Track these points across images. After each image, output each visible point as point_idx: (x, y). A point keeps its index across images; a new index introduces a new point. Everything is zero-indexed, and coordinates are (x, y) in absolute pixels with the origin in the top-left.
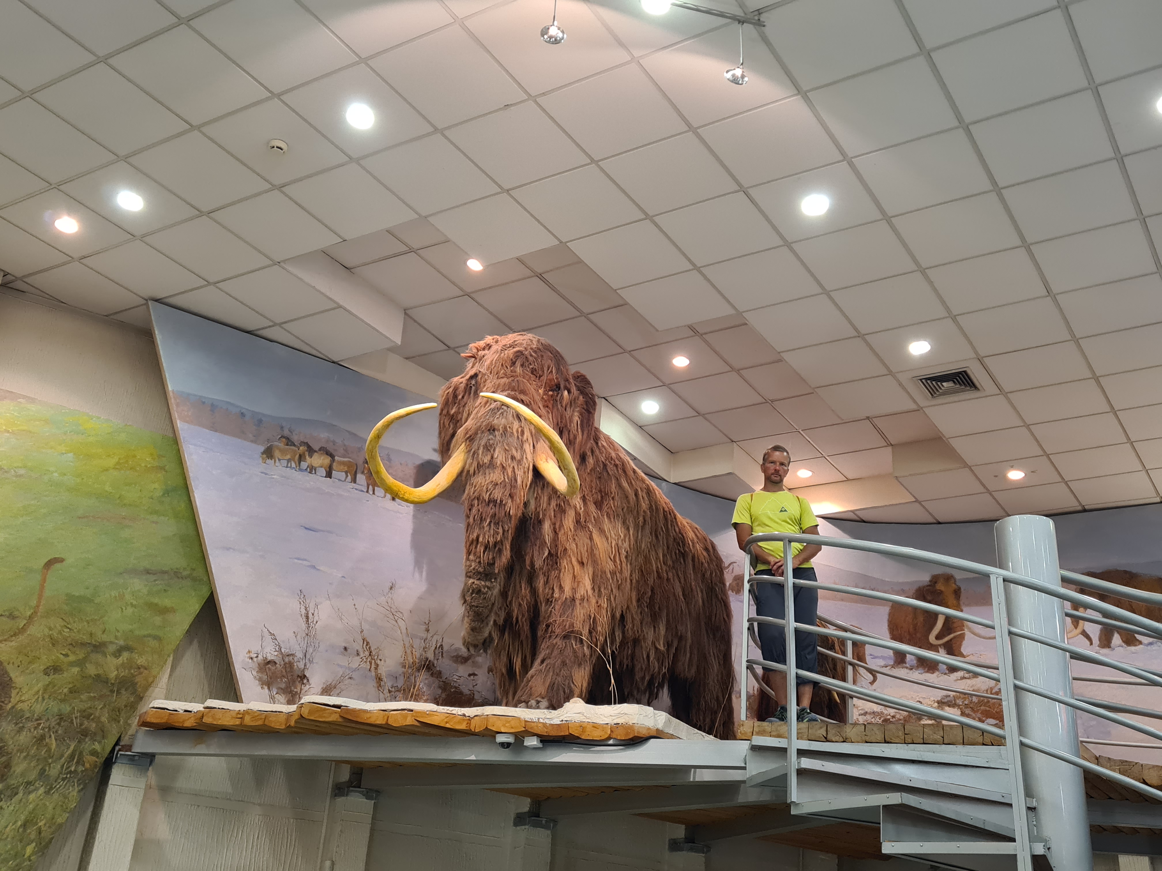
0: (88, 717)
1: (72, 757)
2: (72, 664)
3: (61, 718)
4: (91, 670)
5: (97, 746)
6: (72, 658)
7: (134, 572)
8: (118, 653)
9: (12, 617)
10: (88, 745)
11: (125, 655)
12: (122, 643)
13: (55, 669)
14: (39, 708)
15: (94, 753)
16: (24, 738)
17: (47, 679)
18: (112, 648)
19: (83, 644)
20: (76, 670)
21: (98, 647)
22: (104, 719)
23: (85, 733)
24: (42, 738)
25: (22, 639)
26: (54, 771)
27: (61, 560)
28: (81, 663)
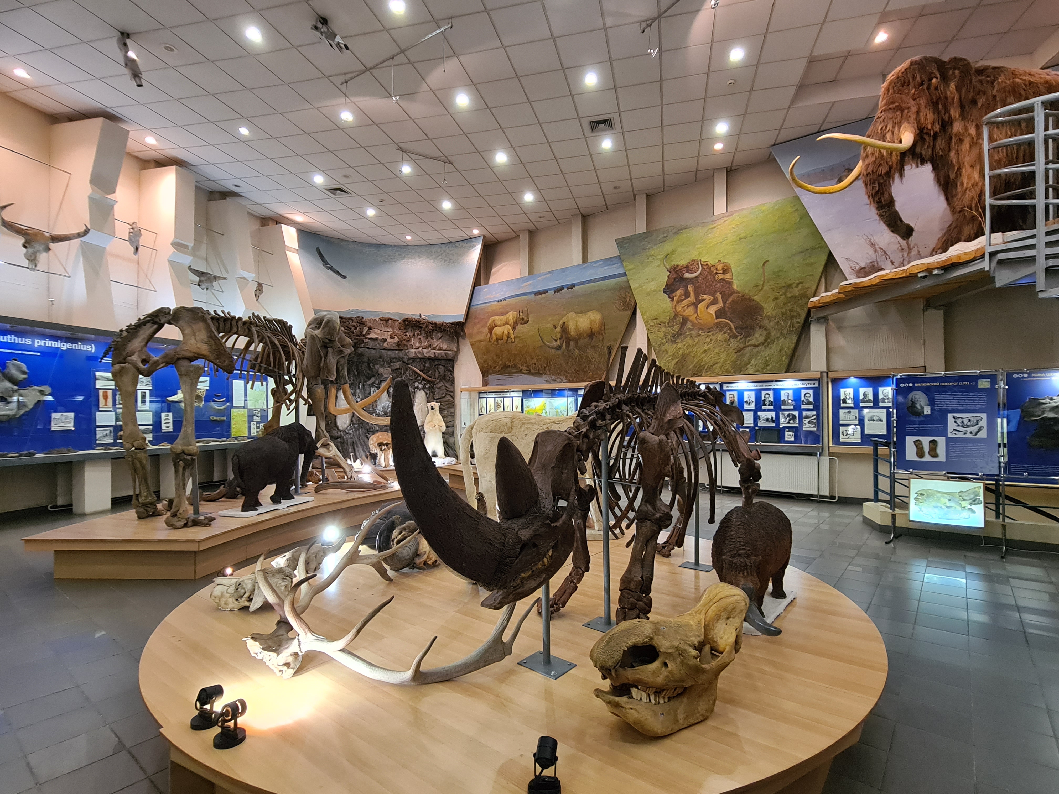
0: (792, 311)
1: (790, 325)
2: (781, 295)
3: (783, 314)
4: (789, 295)
5: (798, 320)
6: (781, 293)
7: (794, 255)
8: (797, 286)
9: (757, 286)
10: (795, 320)
11: (800, 286)
12: (798, 282)
13: (776, 298)
14: (774, 313)
15: (798, 322)
16: (772, 324)
17: (775, 302)
18: (795, 285)
19: (784, 287)
20: (783, 297)
21: (790, 286)
22: (798, 310)
23: (792, 317)
24: (778, 322)
25: (762, 292)
26: (785, 332)
27: (768, 261)
28: (785, 294)
